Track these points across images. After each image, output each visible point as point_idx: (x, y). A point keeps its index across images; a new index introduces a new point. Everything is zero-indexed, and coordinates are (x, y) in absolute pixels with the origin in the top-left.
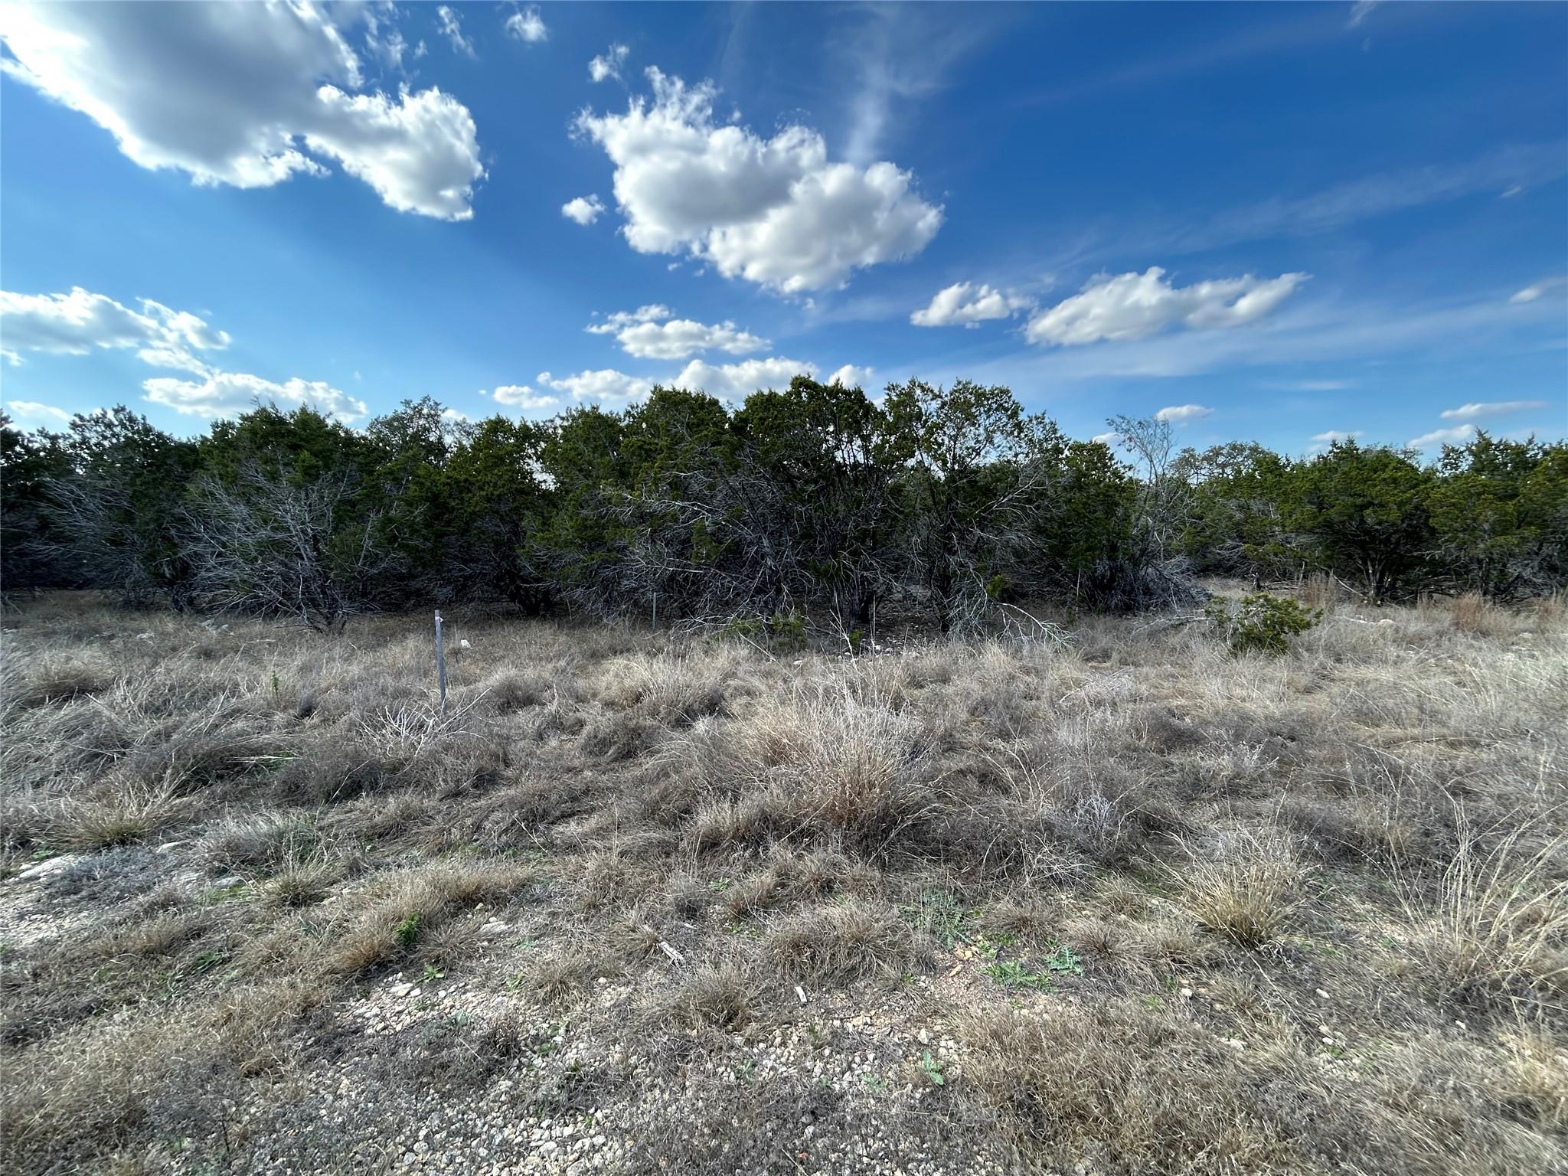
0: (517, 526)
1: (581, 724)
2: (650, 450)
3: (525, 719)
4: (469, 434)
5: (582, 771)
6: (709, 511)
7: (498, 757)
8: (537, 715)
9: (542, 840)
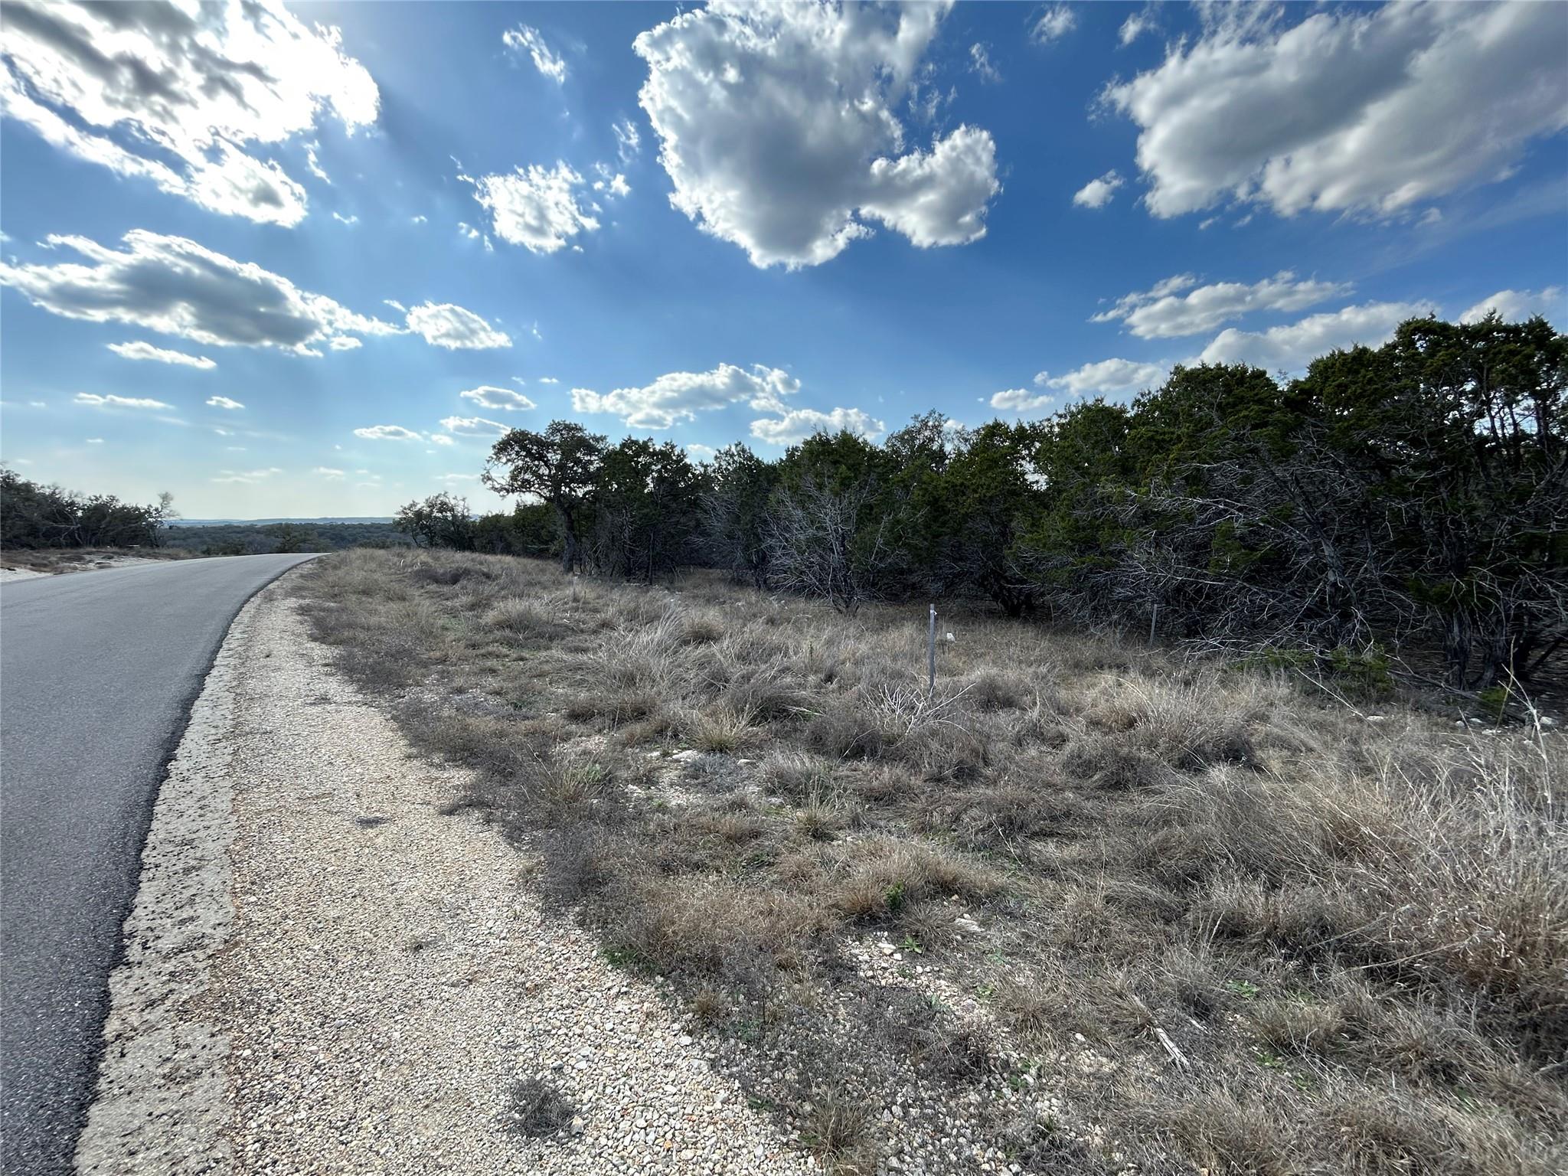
0: (1006, 527)
1: (1063, 739)
2: (1163, 440)
3: (1004, 721)
4: (966, 440)
5: (1063, 790)
6: (1240, 509)
7: (978, 753)
8: (1018, 719)
9: (1018, 851)
